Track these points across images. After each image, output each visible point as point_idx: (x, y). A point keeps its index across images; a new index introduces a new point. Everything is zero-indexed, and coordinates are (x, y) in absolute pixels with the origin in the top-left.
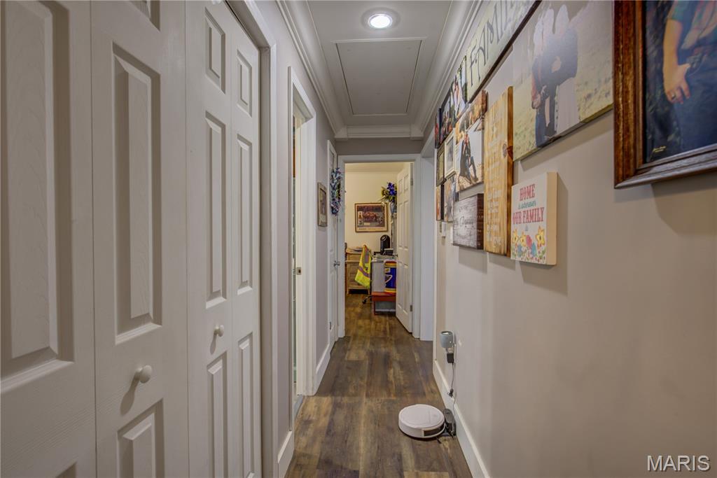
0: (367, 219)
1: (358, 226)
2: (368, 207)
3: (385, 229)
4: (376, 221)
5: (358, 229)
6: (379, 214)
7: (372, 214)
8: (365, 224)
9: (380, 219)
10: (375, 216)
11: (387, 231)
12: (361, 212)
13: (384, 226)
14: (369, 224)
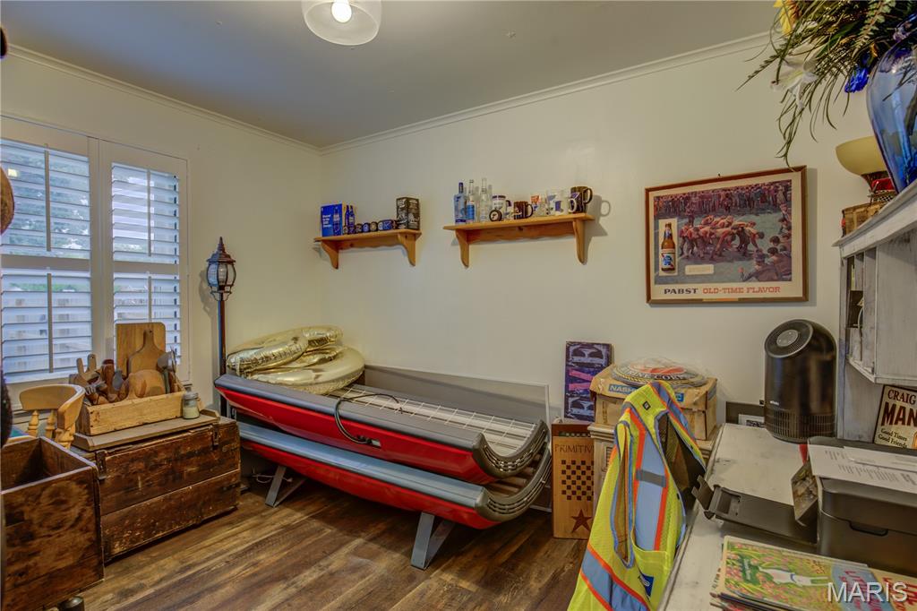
0: (700, 247)
1: (659, 281)
2: (704, 197)
3: (792, 288)
4: (744, 254)
5: (659, 292)
6: (766, 223)
7: (721, 224)
8: (691, 269)
9: (765, 245)
10: (741, 232)
11: (805, 298)
12: (674, 221)
13: (785, 274)
14: (708, 269)
